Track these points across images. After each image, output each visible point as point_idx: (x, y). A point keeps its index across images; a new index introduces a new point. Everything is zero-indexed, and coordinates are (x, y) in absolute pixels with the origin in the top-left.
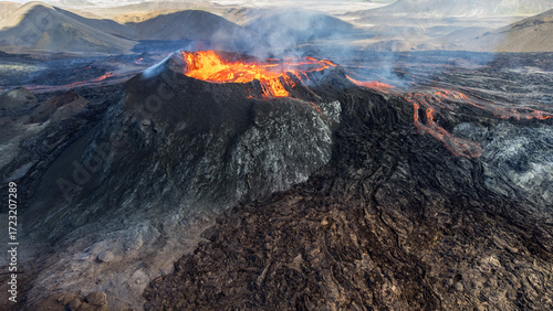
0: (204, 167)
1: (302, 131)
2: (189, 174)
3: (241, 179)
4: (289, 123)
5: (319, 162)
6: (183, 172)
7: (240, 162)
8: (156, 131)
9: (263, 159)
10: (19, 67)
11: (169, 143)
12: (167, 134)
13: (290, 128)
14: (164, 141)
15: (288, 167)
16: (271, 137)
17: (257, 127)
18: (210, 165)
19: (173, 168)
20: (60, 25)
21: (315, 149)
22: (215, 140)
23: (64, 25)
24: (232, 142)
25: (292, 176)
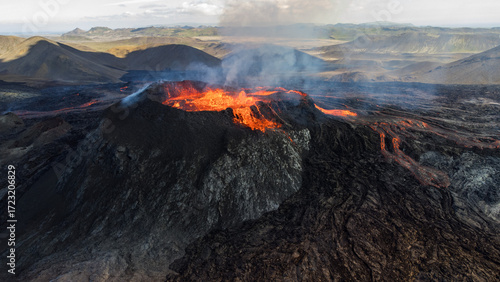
0: (176, 194)
1: (273, 158)
2: (161, 201)
3: (212, 206)
4: (260, 151)
5: (290, 189)
6: (155, 199)
7: (212, 189)
8: (130, 158)
9: (235, 186)
10: (14, 94)
11: (142, 170)
12: (141, 160)
13: (261, 156)
14: (137, 167)
15: (259, 194)
16: (243, 165)
17: (229, 154)
18: (182, 192)
19: (145, 196)
20: (58, 57)
21: (286, 177)
22: (187, 167)
23: (62, 57)
24: (204, 169)
25: (263, 204)
